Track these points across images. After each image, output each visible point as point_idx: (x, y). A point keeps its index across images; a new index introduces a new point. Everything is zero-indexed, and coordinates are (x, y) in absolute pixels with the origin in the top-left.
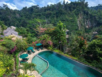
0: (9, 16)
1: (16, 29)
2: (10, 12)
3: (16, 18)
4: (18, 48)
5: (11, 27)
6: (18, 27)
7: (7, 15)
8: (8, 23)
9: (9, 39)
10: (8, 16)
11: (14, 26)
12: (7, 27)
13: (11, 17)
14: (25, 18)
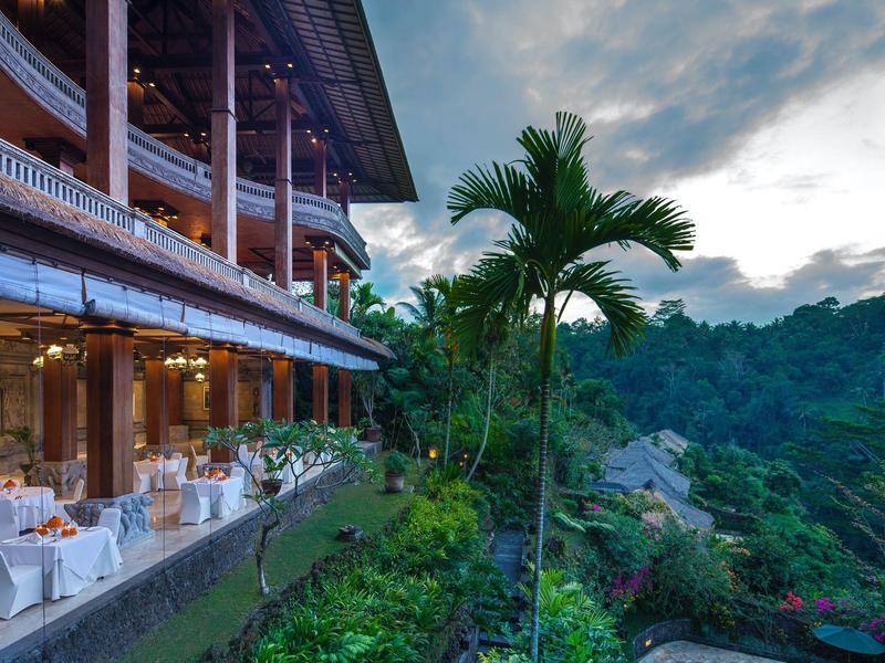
0: (673, 366)
1: (686, 454)
2: (688, 340)
3: (712, 377)
4: (656, 587)
5: (655, 438)
6: (706, 443)
7: (664, 355)
8: (647, 405)
9: (628, 512)
10: (666, 363)
11: (680, 430)
12: (631, 428)
13: (682, 371)
14: (791, 377)
